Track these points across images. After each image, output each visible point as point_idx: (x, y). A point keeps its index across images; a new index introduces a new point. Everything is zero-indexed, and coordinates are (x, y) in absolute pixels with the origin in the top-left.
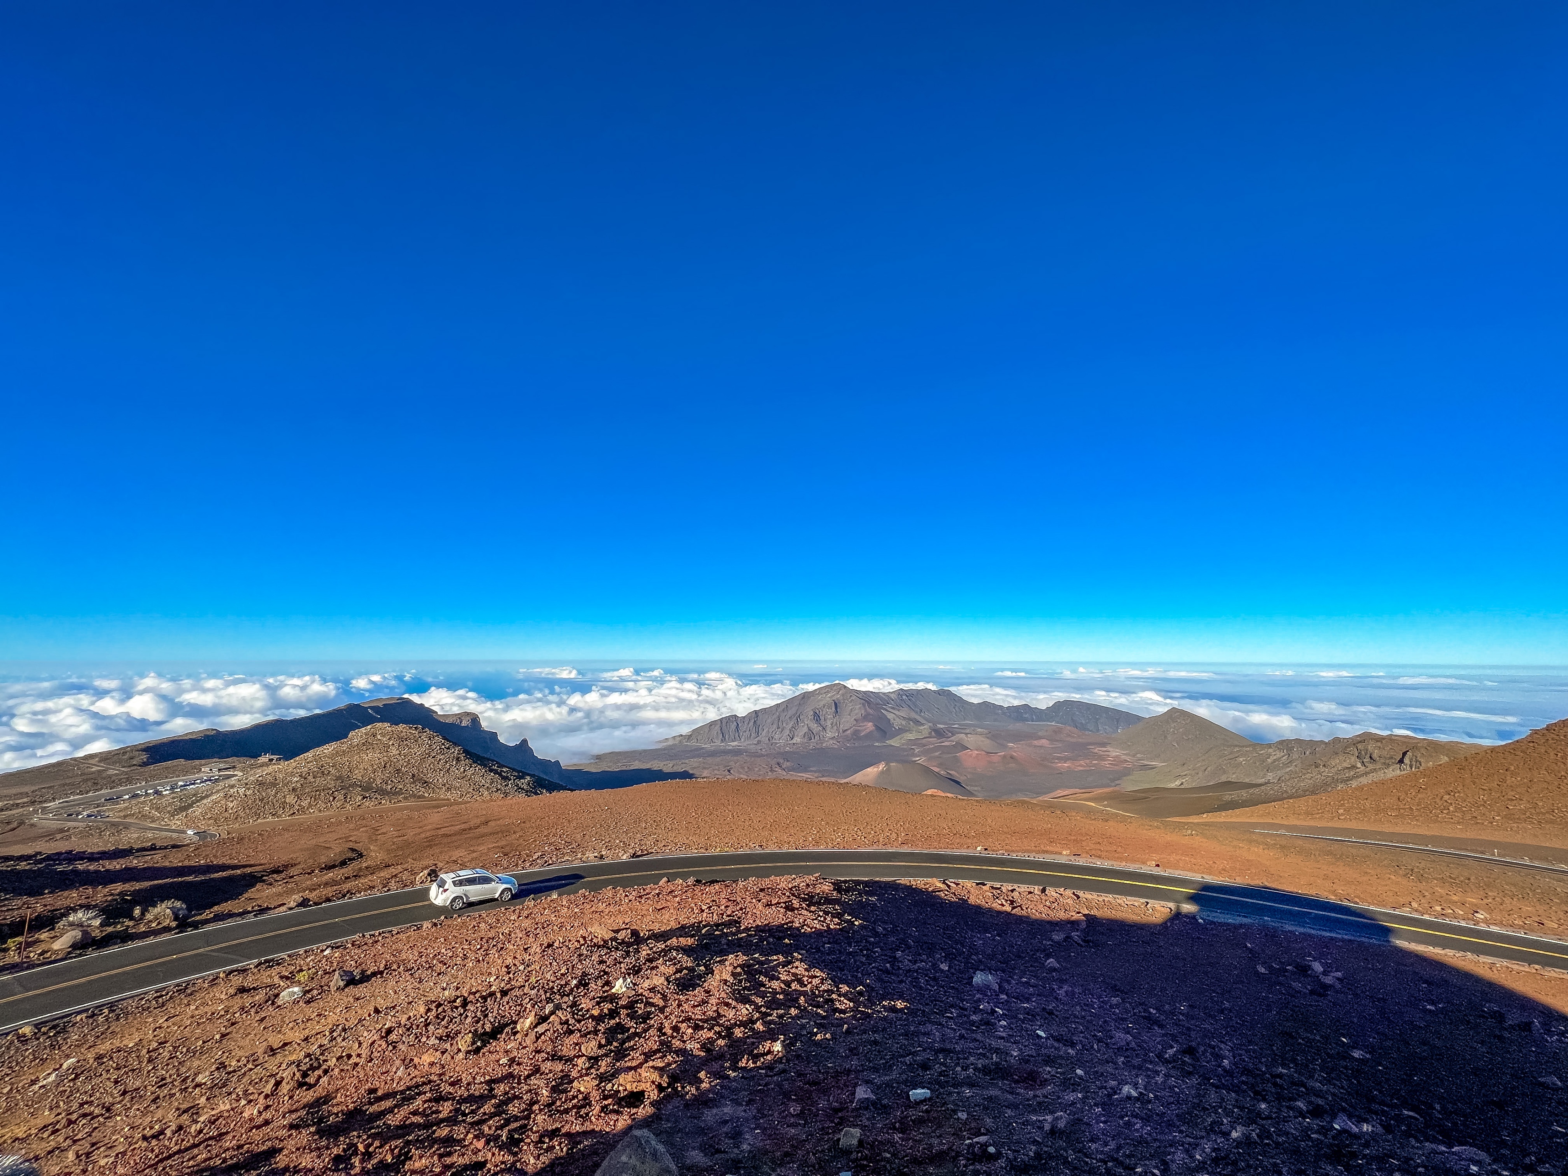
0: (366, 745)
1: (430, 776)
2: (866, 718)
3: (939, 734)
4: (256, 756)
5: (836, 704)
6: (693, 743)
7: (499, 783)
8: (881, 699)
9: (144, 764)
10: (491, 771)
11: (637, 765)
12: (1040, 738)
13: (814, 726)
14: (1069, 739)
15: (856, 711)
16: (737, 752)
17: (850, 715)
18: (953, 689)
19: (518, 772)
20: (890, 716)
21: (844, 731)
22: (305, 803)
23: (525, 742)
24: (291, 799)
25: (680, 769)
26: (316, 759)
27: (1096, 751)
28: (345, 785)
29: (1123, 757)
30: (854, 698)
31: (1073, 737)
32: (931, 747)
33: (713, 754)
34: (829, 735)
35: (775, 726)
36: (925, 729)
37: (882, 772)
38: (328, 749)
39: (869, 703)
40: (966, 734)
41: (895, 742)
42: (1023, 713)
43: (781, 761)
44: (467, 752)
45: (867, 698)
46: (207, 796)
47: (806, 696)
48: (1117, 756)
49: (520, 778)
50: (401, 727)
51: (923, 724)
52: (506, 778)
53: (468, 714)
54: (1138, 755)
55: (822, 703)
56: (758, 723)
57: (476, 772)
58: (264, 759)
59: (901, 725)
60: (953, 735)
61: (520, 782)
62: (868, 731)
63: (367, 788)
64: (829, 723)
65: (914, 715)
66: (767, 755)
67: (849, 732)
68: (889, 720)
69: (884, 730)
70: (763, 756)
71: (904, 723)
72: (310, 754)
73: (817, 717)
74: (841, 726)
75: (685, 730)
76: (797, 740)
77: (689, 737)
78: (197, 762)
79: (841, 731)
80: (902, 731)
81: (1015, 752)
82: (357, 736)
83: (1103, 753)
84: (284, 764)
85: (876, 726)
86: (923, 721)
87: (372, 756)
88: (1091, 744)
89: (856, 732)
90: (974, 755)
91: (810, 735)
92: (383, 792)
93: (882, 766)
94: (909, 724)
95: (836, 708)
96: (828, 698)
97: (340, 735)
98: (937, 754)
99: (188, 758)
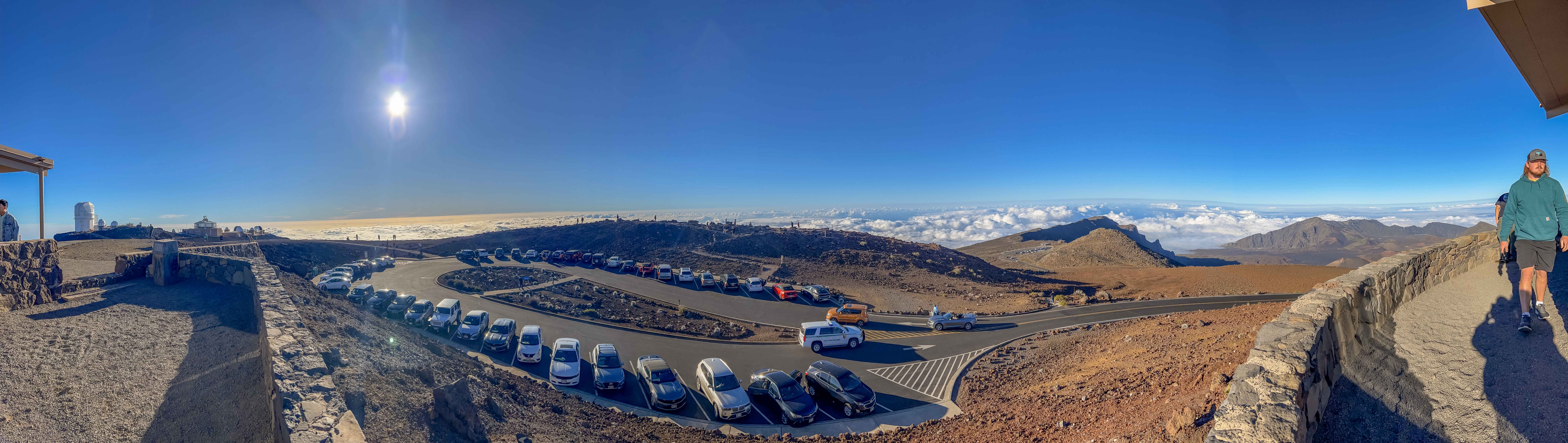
0: (1097, 238)
1: (1123, 254)
2: (1332, 235)
3: (1371, 243)
4: (1057, 240)
5: (1315, 228)
6: (1238, 247)
7: (1154, 260)
8: (1340, 225)
9: (1022, 241)
10: (1149, 254)
11: (1210, 256)
12: (1420, 242)
13: (1303, 240)
15: (1327, 231)
16: (1261, 253)
17: (1323, 233)
18: (1379, 220)
19: (1162, 255)
20: (1345, 234)
21: (1320, 242)
22: (1078, 262)
23: (1158, 241)
24: (1073, 259)
25: (1232, 260)
26: (1079, 242)
28: (1091, 256)
30: (1325, 224)
33: (1249, 253)
34: (1312, 244)
35: (1282, 240)
36: (1364, 241)
37: (1342, 263)
38: (1083, 238)
39: (1333, 227)
41: (1348, 248)
42: (1413, 230)
43: (1286, 258)
44: (1137, 244)
45: (1332, 224)
46: (1045, 255)
47: (1298, 224)
49: (1163, 258)
50: (1110, 230)
51: (1363, 238)
52: (1156, 258)
53: (1132, 225)
55: (1308, 228)
56: (1273, 238)
57: (1143, 253)
58: (1059, 242)
59: (1351, 238)
60: (1379, 243)
61: (1163, 260)
62: (1333, 242)
63: (1101, 259)
64: (1311, 238)
65: (1358, 233)
66: (1278, 255)
67: (1323, 242)
68: (1345, 236)
69: (1342, 241)
70: (1276, 255)
72: (1076, 241)
73: (1305, 235)
74: (1318, 239)
75: (1234, 241)
76: (1294, 247)
77: (1236, 244)
78: (1038, 241)
79: (1318, 242)
80: (1351, 242)
82: (1093, 233)
84: (1066, 245)
85: (1338, 239)
86: (1363, 237)
87: (1099, 244)
89: (1327, 243)
91: (1301, 244)
92: (1106, 260)
93: (1342, 260)
94: (1356, 238)
95: (1315, 231)
96: (1310, 225)
97: (1086, 233)
99: (1036, 239)
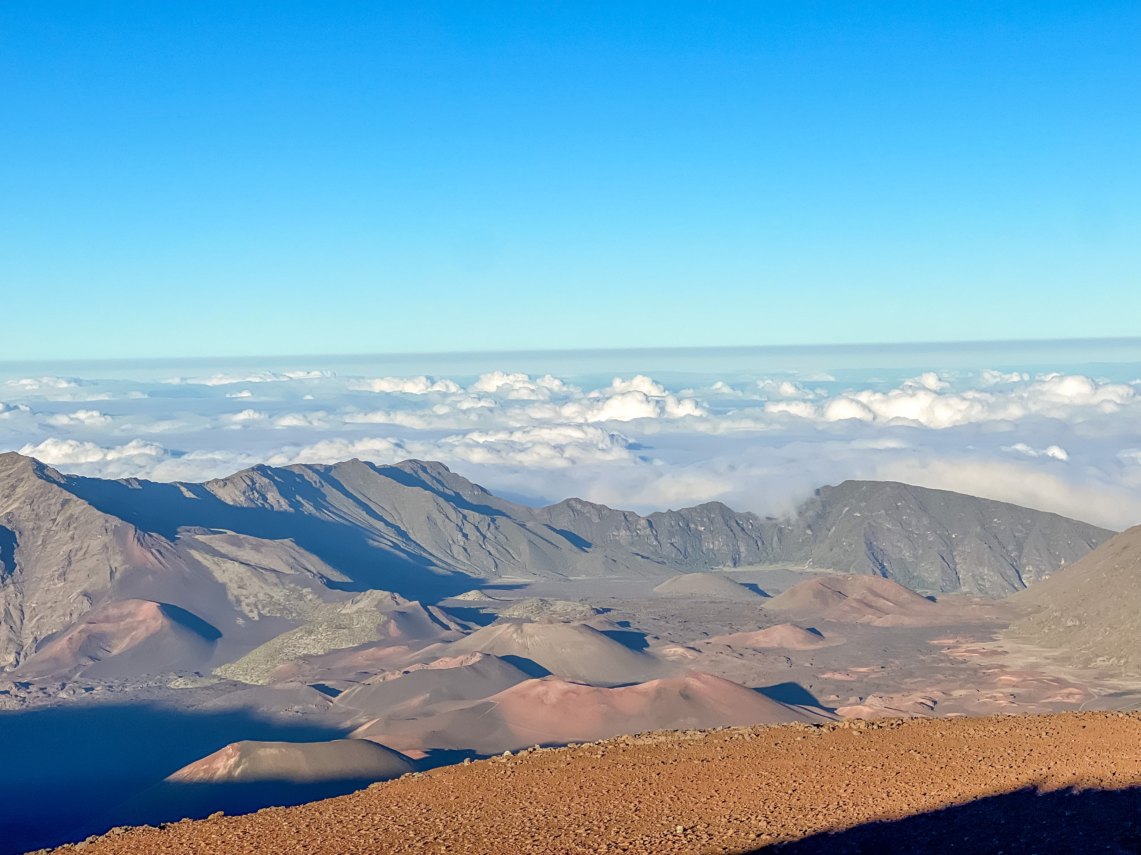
14: (869, 617)
15: (91, 562)
17: (63, 576)
21: (39, 644)
27: (959, 654)
29: (1053, 671)
31: (882, 612)
32: (390, 677)
40: (518, 622)
48: (1032, 670)
54: (1099, 661)
59: (271, 601)
62: (141, 633)
67: (61, 644)
68: (223, 587)
71: (279, 594)
74: (29, 625)
79: (28, 641)
81: (695, 675)
83: (986, 661)
88: (942, 631)
90: (553, 697)
94: (301, 598)
98: (416, 701)
